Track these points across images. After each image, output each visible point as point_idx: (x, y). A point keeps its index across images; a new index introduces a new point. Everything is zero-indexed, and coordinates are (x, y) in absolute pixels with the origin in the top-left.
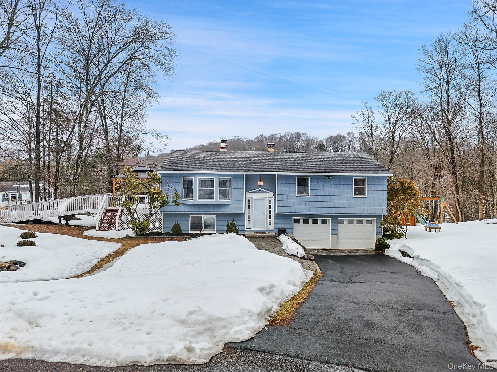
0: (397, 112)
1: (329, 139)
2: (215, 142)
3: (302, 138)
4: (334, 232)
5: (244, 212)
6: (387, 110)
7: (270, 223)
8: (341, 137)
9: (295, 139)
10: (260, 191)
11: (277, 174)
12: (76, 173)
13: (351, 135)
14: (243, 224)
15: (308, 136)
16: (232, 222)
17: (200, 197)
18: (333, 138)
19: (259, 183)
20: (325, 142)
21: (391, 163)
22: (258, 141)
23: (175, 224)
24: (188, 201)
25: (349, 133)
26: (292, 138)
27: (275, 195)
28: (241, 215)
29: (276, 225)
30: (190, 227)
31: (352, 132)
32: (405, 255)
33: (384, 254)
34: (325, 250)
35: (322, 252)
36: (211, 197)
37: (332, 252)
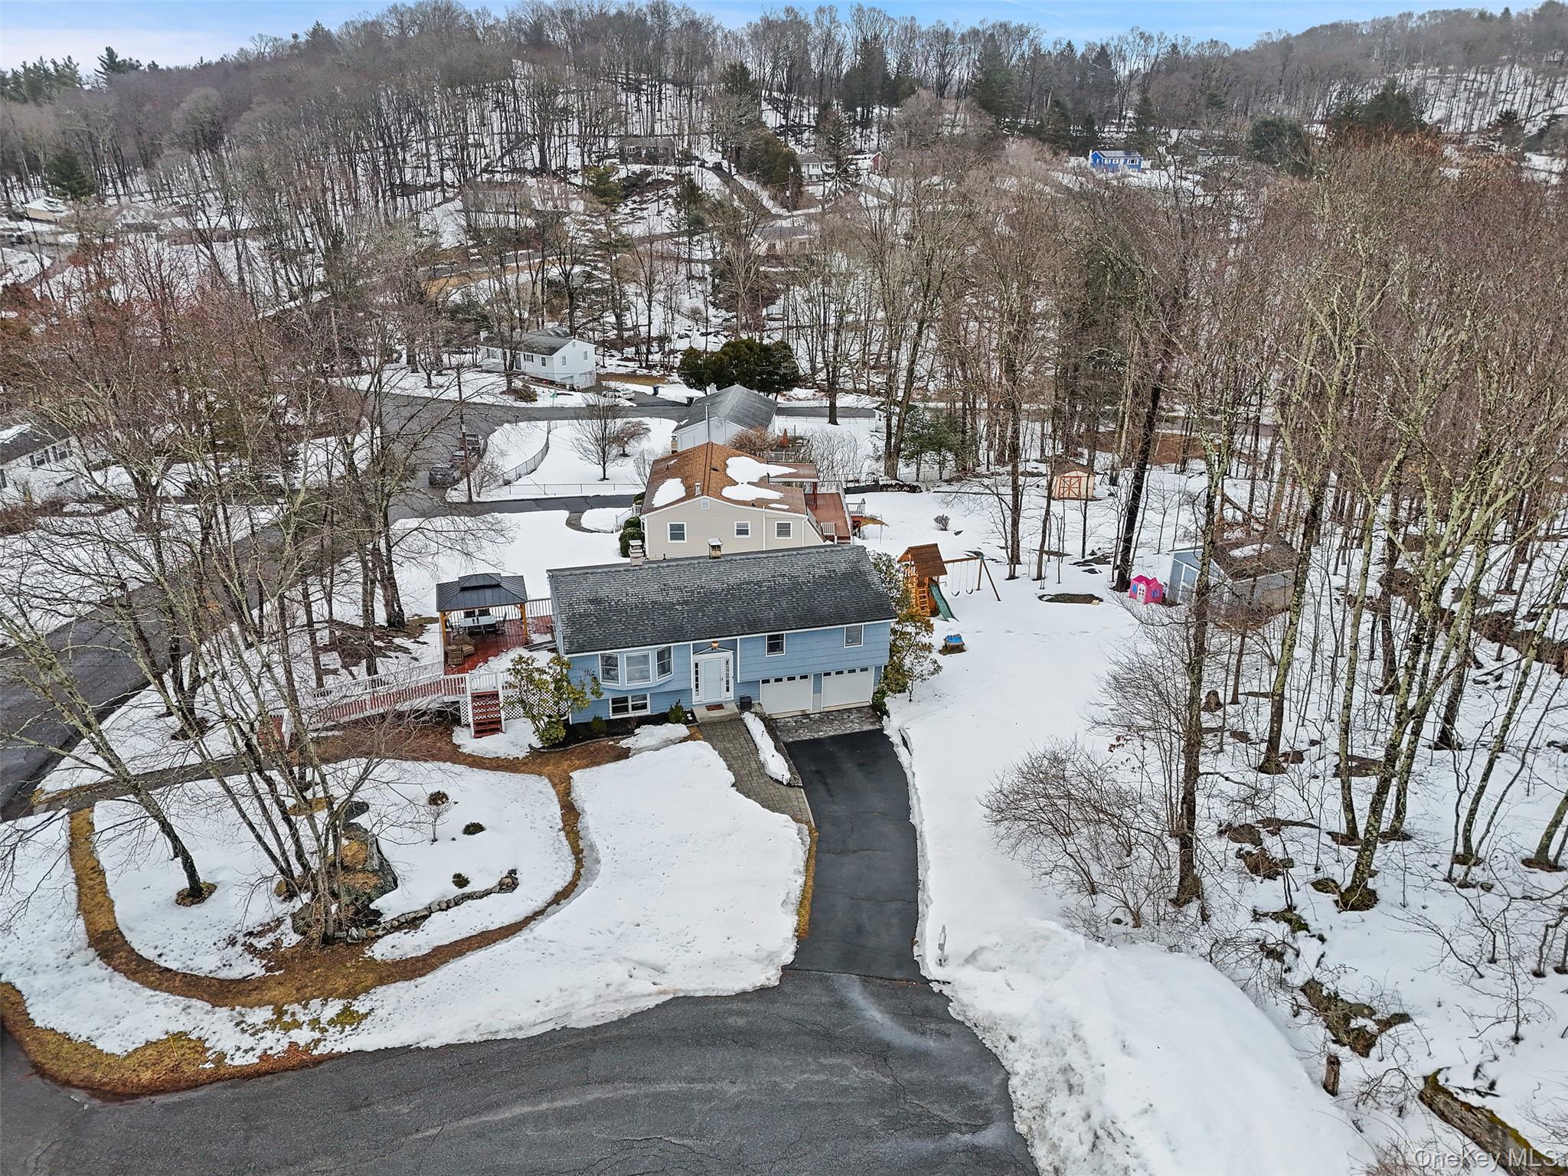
4: (817, 689)
5: (690, 686)
7: (728, 691)
10: (713, 651)
11: (740, 637)
14: (691, 698)
16: (677, 704)
17: (630, 680)
19: (713, 645)
24: (610, 684)
27: (735, 655)
28: (685, 691)
29: (736, 692)
30: (611, 712)
32: (905, 744)
33: (882, 729)
34: (806, 716)
35: (802, 726)
36: (647, 678)
37: (815, 722)
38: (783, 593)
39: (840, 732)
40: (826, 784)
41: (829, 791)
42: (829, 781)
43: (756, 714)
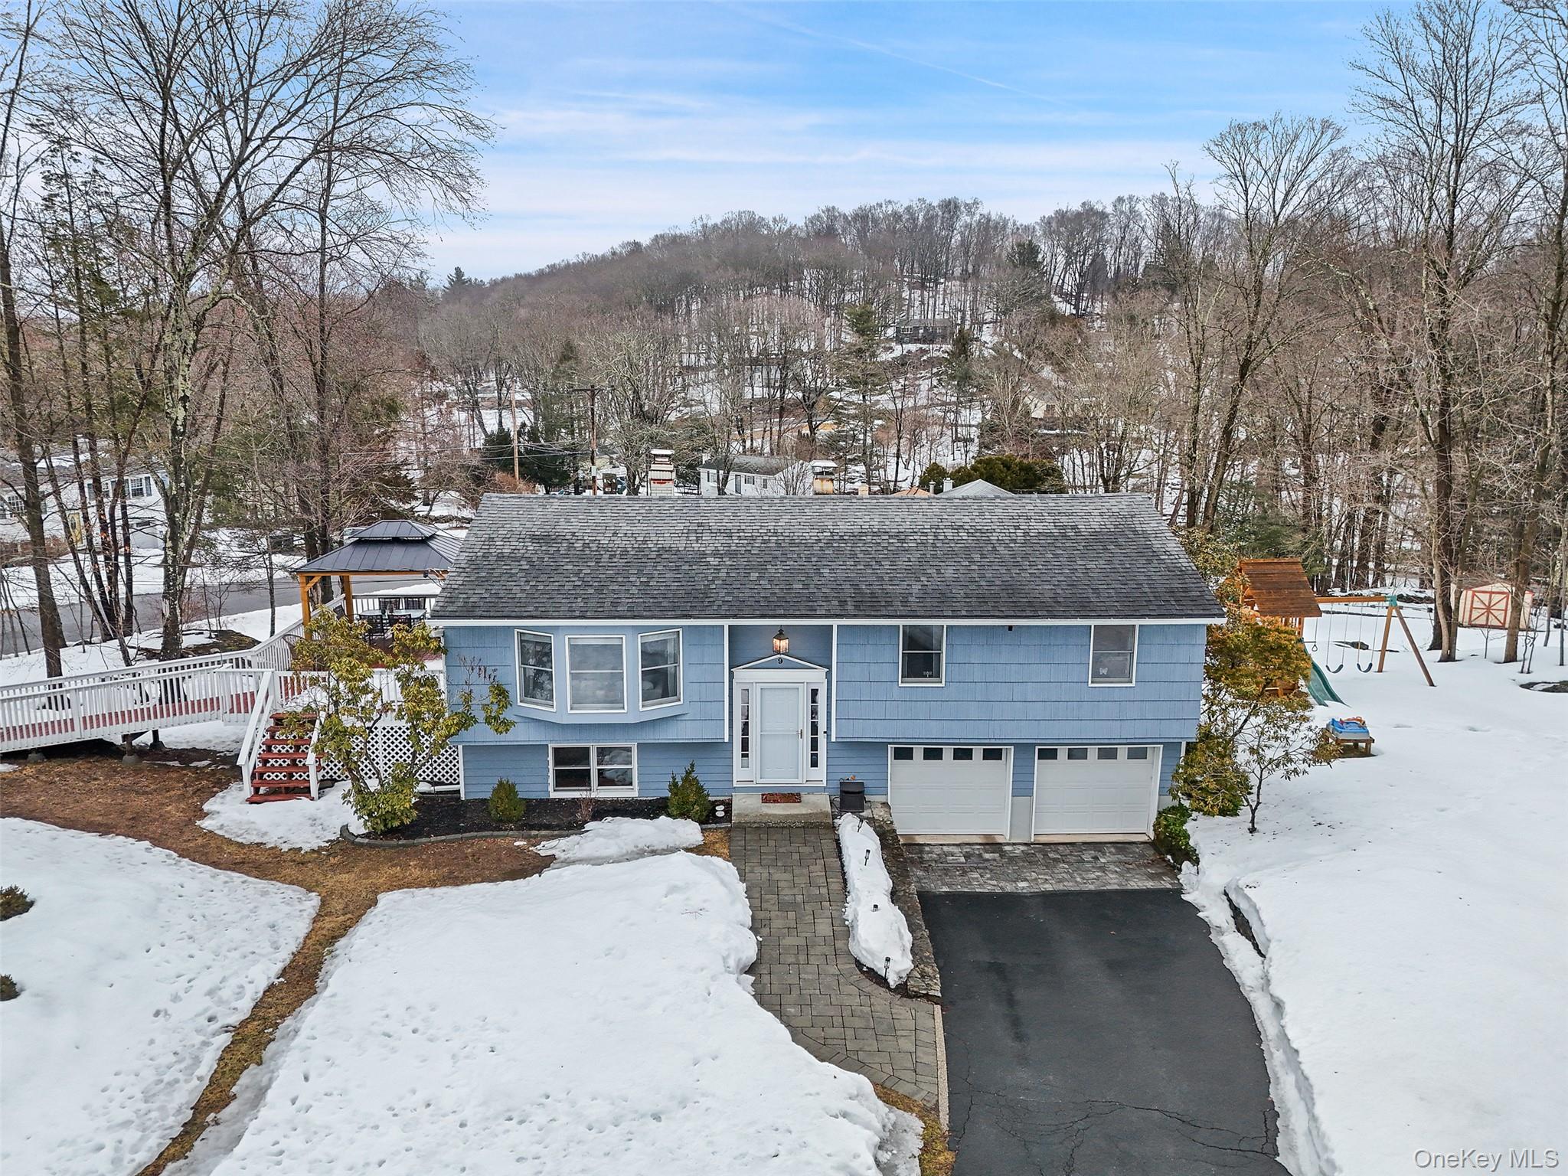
0: (1280, 196)
1: (1054, 225)
2: (678, 232)
3: (965, 218)
4: (1023, 787)
5: (726, 740)
6: (1246, 191)
7: (814, 764)
8: (1096, 213)
9: (942, 223)
10: (781, 665)
11: (835, 623)
12: (174, 557)
13: (1125, 208)
14: (727, 770)
15: (985, 212)
16: (688, 773)
17: (577, 701)
18: (1069, 219)
19: (777, 642)
20: (1039, 233)
21: (1242, 376)
22: (818, 234)
23: (501, 784)
24: (536, 708)
25: (1120, 200)
26: (930, 219)
27: (829, 675)
28: (714, 748)
29: (832, 769)
30: (551, 781)
31: (1131, 198)
32: (1243, 926)
33: (1179, 891)
34: (992, 845)
35: (982, 865)
36: (616, 701)
37: (1012, 860)
38: (951, 554)
39: (1069, 886)
40: (1011, 1002)
41: (1015, 1022)
42: (1020, 994)
43: (871, 821)
